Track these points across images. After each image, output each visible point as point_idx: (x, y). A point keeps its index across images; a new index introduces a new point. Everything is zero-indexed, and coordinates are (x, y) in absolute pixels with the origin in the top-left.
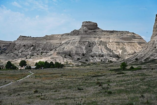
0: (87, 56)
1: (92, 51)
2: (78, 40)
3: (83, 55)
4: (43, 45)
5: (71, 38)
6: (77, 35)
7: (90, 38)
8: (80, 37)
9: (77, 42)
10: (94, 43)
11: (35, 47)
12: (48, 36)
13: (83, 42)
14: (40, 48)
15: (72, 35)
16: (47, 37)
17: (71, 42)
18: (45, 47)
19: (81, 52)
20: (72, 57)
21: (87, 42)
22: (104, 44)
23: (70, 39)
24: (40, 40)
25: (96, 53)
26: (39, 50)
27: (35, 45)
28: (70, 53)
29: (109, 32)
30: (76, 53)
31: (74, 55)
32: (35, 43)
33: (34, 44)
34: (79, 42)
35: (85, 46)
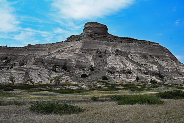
0: (100, 71)
1: (107, 63)
2: (80, 47)
3: (92, 69)
4: (22, 58)
5: (67, 45)
6: (77, 41)
7: (100, 44)
8: (82, 42)
9: (77, 49)
10: (107, 52)
11: (9, 60)
12: (31, 45)
13: (87, 50)
14: (17, 61)
15: (69, 41)
16: (30, 47)
17: (66, 50)
18: (25, 60)
19: (87, 64)
20: (69, 71)
21: (94, 50)
22: (123, 54)
23: (64, 47)
24: (19, 51)
25: (116, 66)
26: (15, 64)
27: (11, 57)
28: (66, 64)
29: (126, 39)
30: (77, 65)
31: (73, 69)
32: (11, 55)
33: (9, 57)
34: (82, 49)
35: (93, 56)
